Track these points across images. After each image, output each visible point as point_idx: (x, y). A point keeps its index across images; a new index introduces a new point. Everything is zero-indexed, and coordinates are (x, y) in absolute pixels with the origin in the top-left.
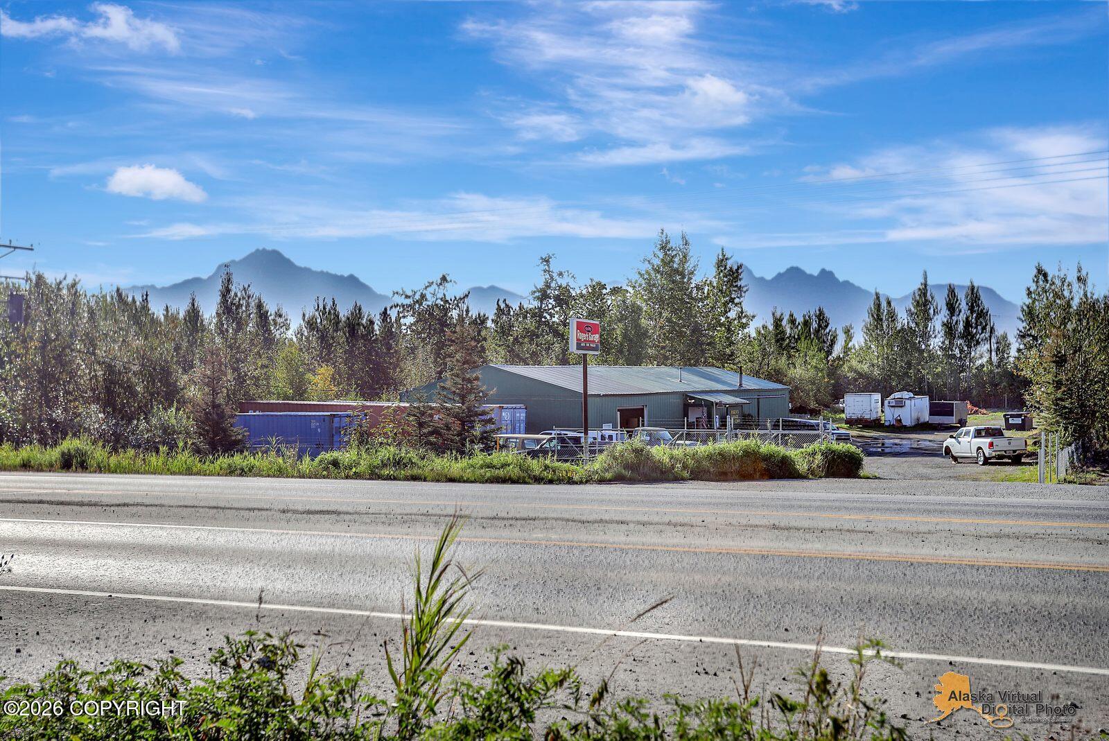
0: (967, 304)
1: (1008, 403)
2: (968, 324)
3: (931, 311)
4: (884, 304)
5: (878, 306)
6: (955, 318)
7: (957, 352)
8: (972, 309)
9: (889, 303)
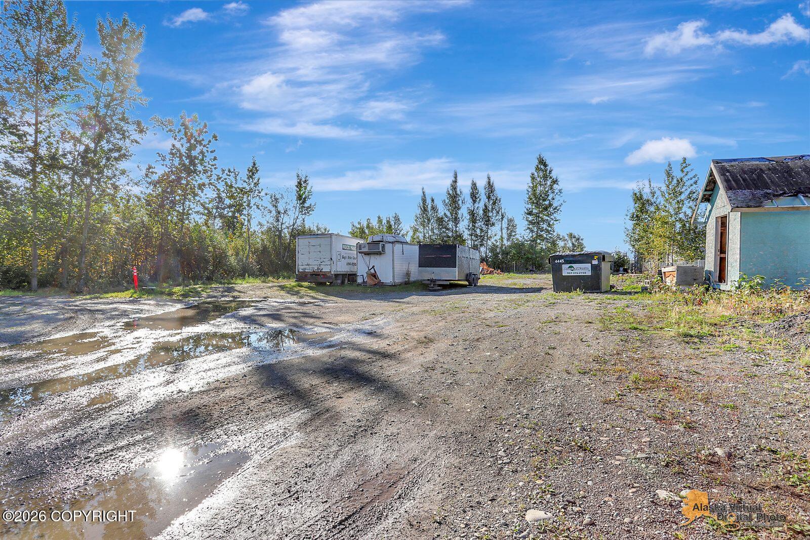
0: (486, 195)
1: (516, 268)
2: (486, 210)
3: (460, 202)
4: (429, 201)
5: (424, 201)
6: (476, 205)
7: (478, 231)
8: (489, 198)
9: (433, 200)
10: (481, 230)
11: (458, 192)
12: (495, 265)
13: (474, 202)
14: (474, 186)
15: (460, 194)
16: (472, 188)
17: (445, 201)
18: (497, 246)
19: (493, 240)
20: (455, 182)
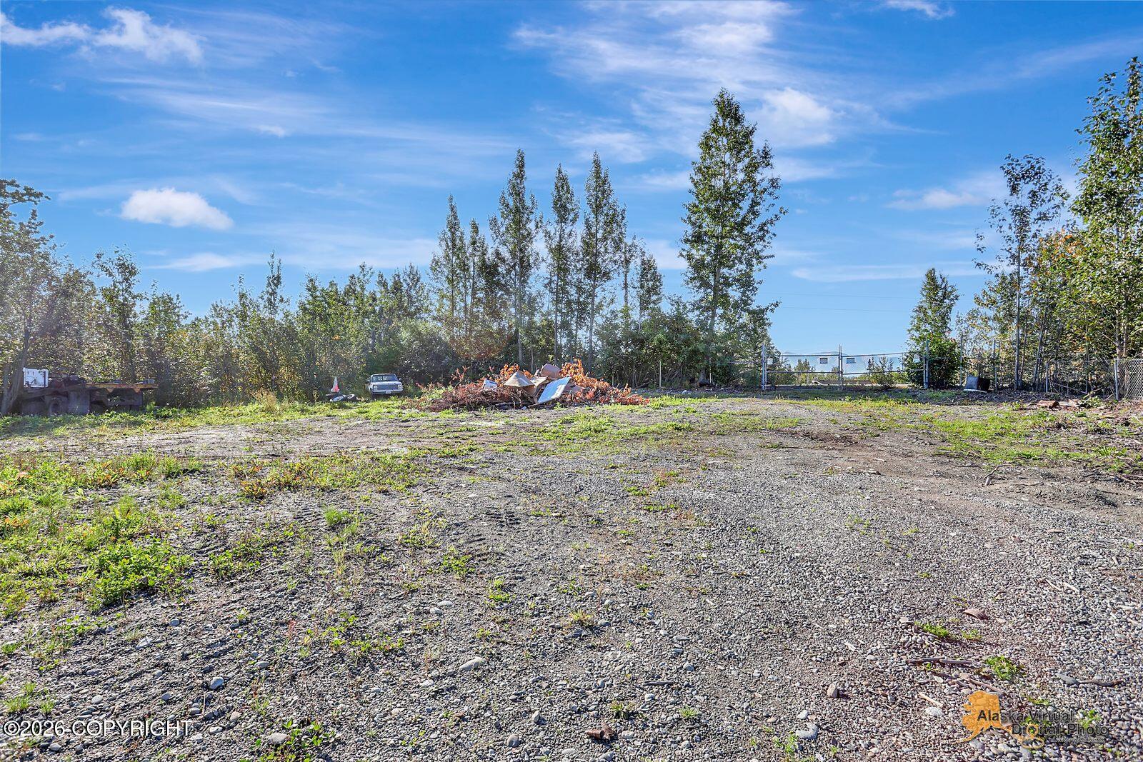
10: (580, 290)
11: (528, 203)
12: (611, 371)
13: (562, 219)
14: (562, 183)
15: (530, 205)
16: (557, 187)
17: (495, 220)
18: (616, 327)
19: (606, 311)
20: (520, 176)
